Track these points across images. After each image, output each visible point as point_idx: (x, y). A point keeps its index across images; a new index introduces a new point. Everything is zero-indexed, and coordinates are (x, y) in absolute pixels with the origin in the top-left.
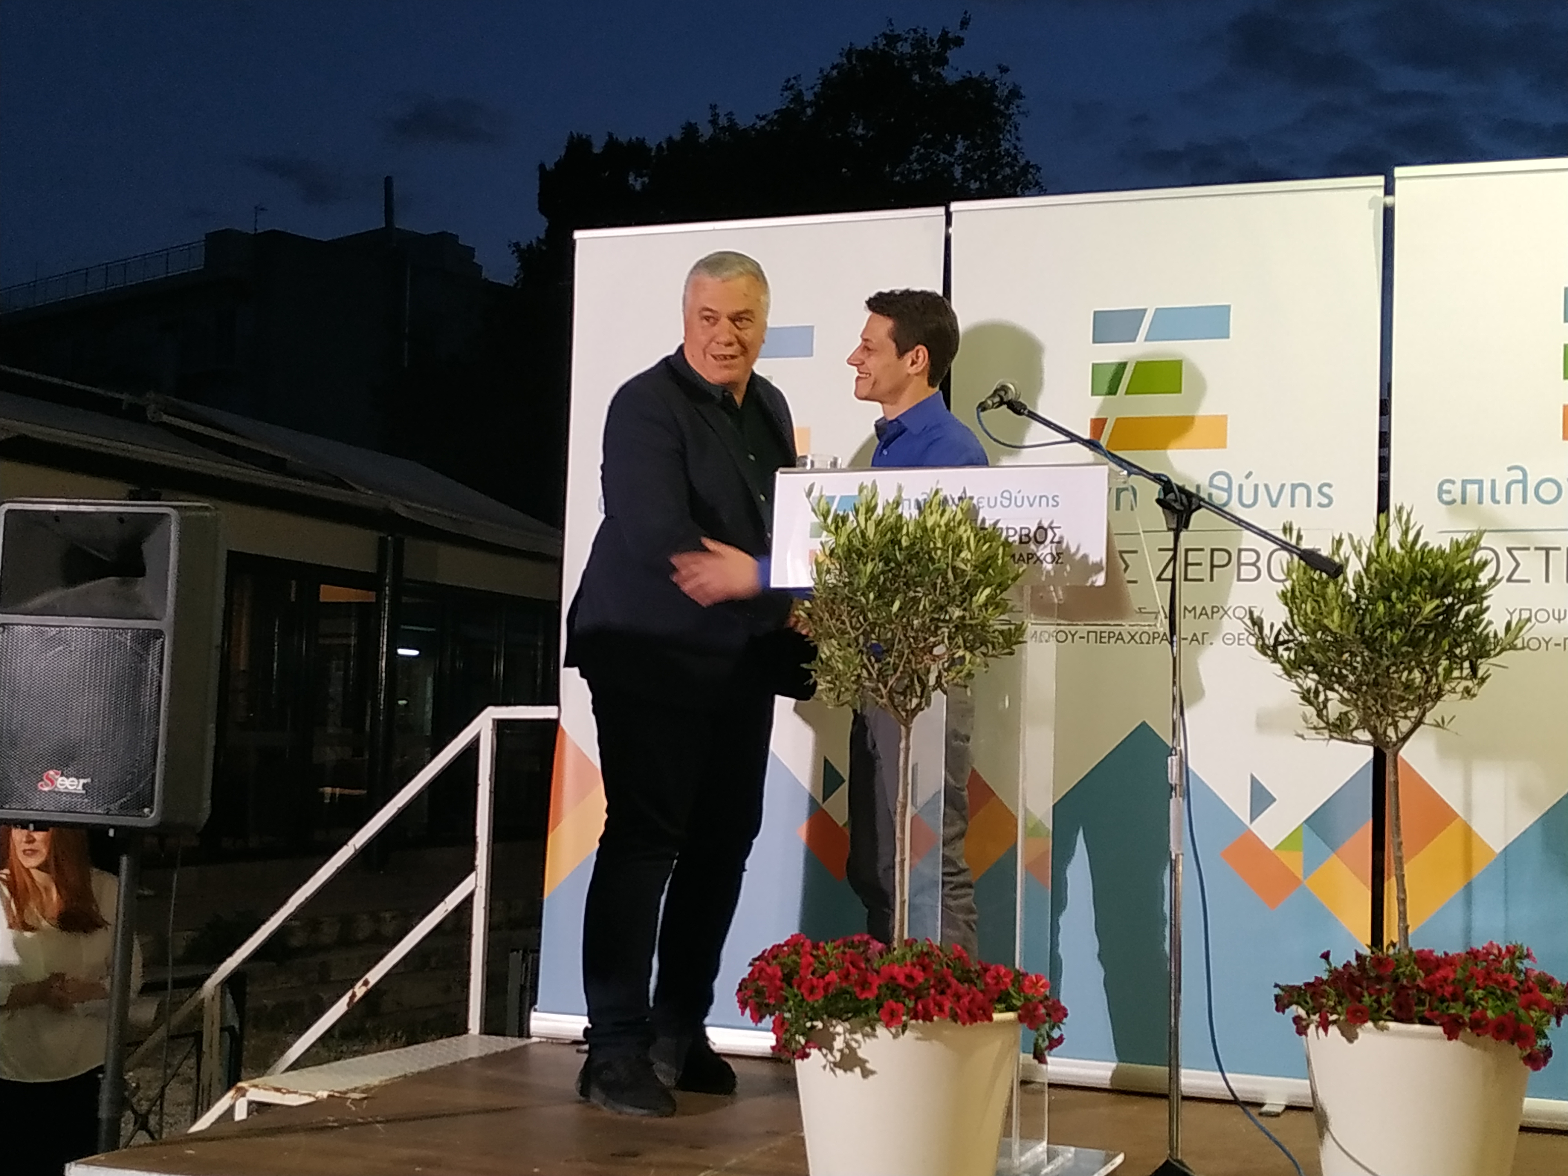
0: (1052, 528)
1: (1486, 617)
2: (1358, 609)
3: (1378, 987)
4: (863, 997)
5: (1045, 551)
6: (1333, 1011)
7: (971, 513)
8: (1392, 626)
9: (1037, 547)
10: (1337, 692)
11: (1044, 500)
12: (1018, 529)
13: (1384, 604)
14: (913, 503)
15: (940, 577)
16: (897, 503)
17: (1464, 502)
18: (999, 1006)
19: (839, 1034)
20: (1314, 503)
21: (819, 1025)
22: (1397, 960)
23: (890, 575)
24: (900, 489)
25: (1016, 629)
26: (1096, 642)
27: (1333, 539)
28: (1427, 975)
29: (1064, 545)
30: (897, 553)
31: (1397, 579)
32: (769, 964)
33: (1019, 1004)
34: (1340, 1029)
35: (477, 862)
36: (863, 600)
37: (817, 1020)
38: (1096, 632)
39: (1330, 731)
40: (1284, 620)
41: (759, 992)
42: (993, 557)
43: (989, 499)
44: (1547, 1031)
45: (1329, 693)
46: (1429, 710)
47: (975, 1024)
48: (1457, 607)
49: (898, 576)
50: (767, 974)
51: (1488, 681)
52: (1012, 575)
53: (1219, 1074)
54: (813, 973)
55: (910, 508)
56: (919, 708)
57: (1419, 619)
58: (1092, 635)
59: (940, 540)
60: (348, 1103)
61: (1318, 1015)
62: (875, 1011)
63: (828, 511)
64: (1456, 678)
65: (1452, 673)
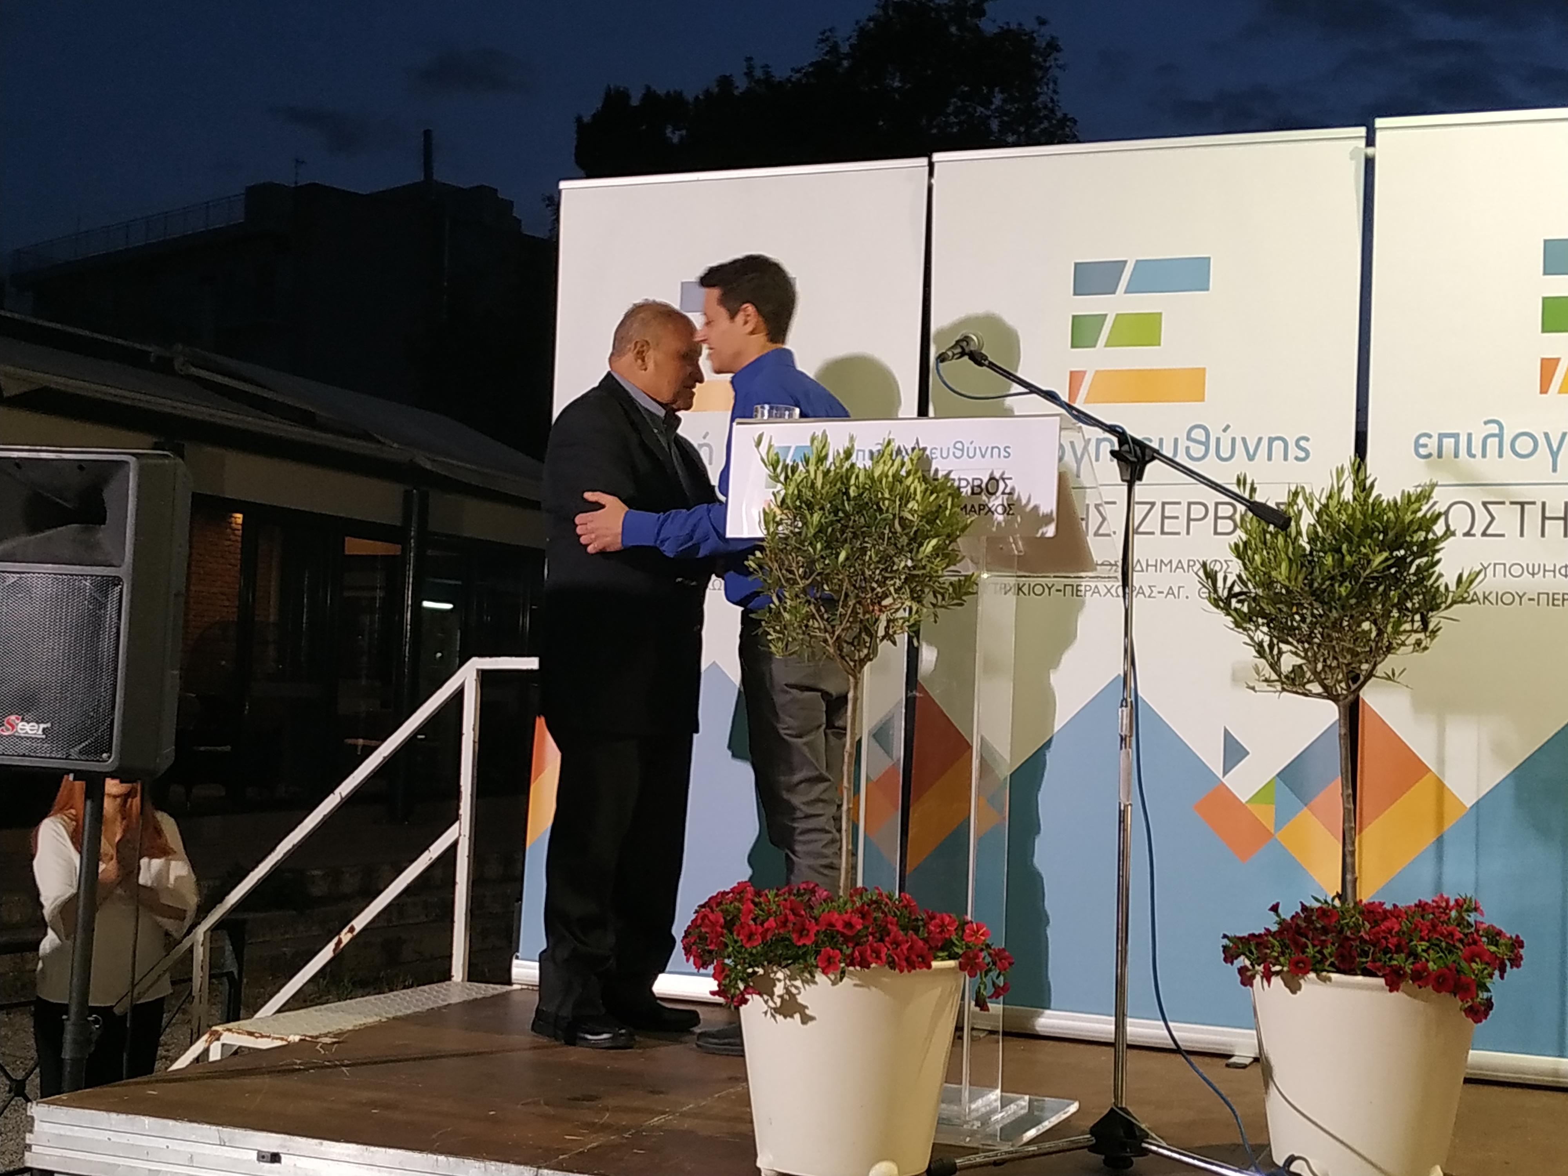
0: (1003, 479)
1: (1437, 569)
2: (1310, 562)
3: (1323, 938)
4: (800, 944)
5: (996, 502)
6: (1277, 962)
7: (922, 464)
8: (1341, 578)
9: (989, 498)
10: (1291, 644)
11: (996, 451)
12: (970, 481)
13: (1333, 557)
14: (866, 453)
15: (887, 527)
16: (848, 454)
17: (1440, 456)
18: (941, 954)
19: (779, 980)
20: (1291, 456)
21: (761, 971)
22: (1342, 912)
23: (839, 525)
24: (852, 439)
25: (965, 581)
26: (1073, 595)
27: (1289, 491)
28: (1372, 927)
29: (1015, 496)
30: (846, 503)
31: (1347, 531)
32: (712, 911)
33: (961, 952)
34: (1283, 979)
35: (461, 812)
36: (811, 550)
37: (758, 966)
38: (1072, 586)
39: (1283, 683)
40: (1238, 573)
41: (702, 938)
42: (941, 508)
43: (941, 449)
44: (1488, 985)
45: (1281, 645)
46: (1380, 663)
47: (913, 971)
48: (1408, 560)
49: (847, 527)
50: (709, 920)
51: (1439, 633)
52: (961, 525)
53: (1162, 1023)
54: (754, 920)
55: (864, 459)
56: (868, 658)
57: (1368, 571)
58: (1068, 588)
59: (887, 491)
60: (318, 1047)
61: (1262, 966)
62: (813, 958)
63: (778, 462)
64: (1405, 631)
65: (1401, 625)
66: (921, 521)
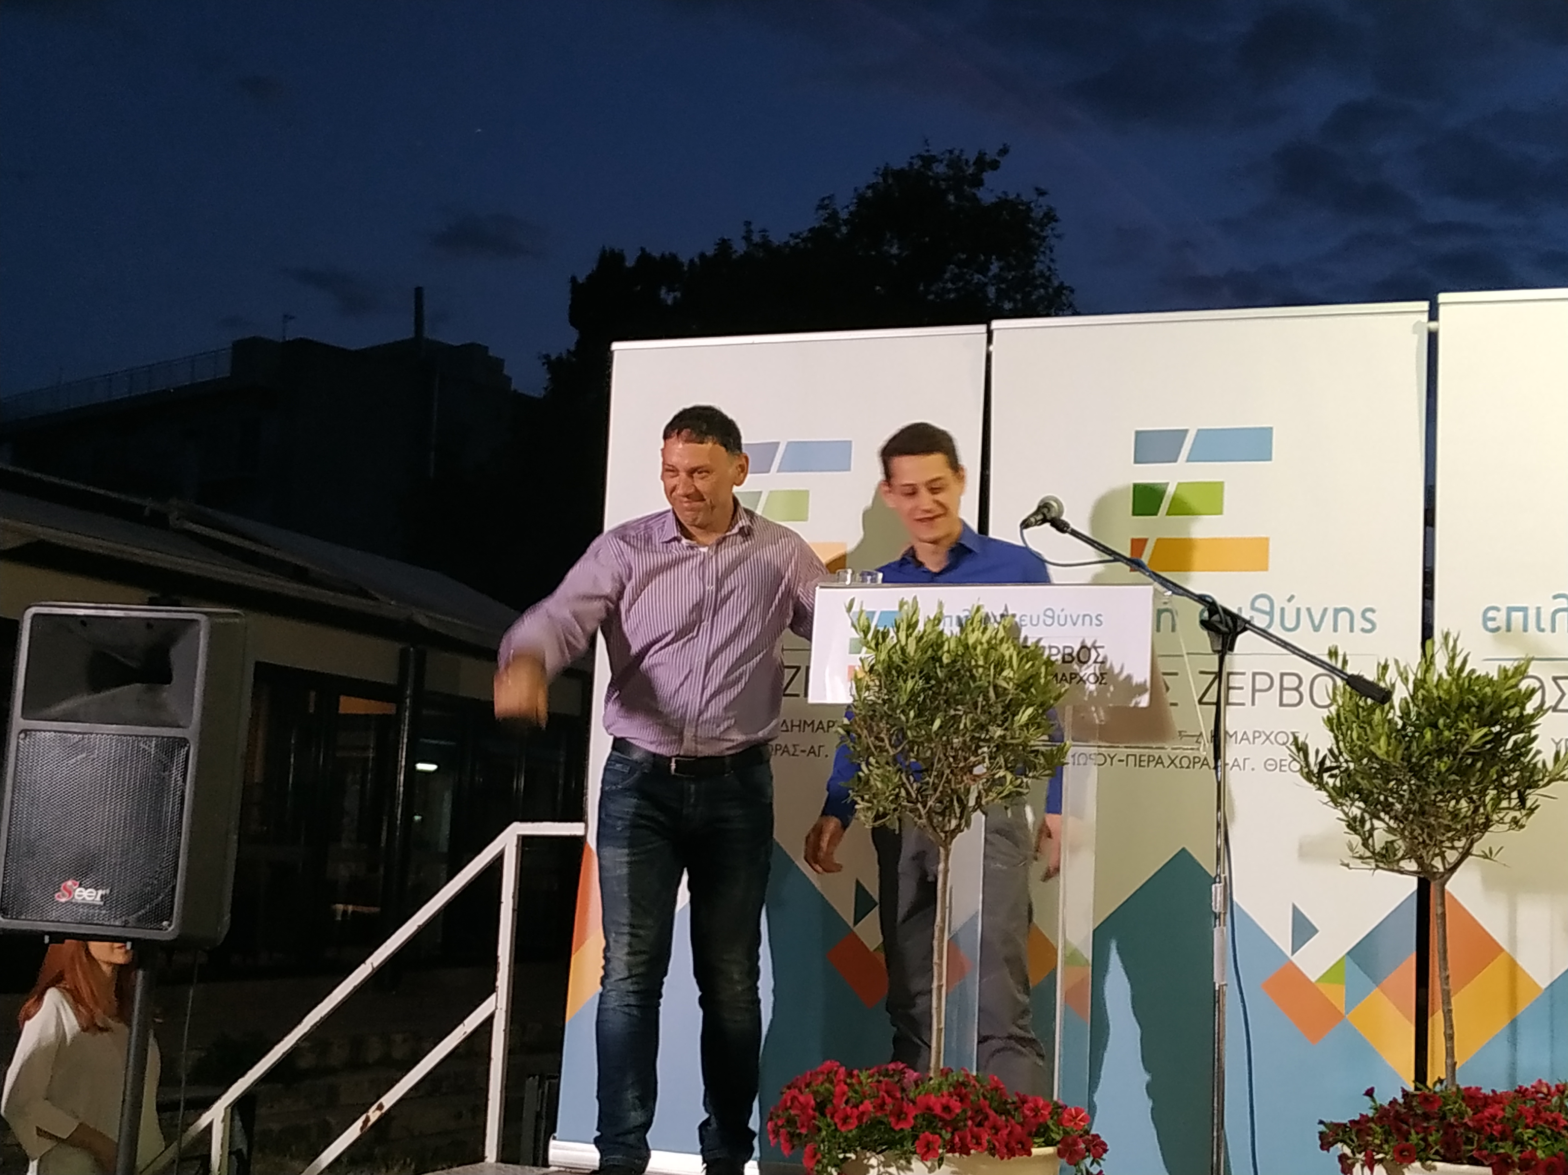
0: (1095, 648)
1: (1535, 746)
2: (1404, 736)
4: (899, 1128)
5: (1088, 671)
6: (1380, 1147)
7: (1013, 631)
8: (1440, 753)
9: (1080, 667)
10: (1383, 820)
11: (1087, 618)
12: (1061, 648)
13: (1432, 731)
14: (955, 620)
15: (981, 696)
16: (938, 620)
17: (1509, 630)
18: (1038, 1140)
19: (873, 1167)
20: (1357, 628)
21: (852, 1156)
22: (1444, 1097)
23: (931, 692)
24: (941, 605)
25: (1058, 750)
26: (1135, 765)
27: (1379, 664)
28: (1474, 1114)
29: (1108, 665)
30: (938, 671)
31: (1444, 706)
32: (801, 1092)
33: (1058, 1138)
34: (1386, 1168)
35: (498, 983)
36: (903, 718)
37: (850, 1152)
38: (1135, 756)
39: (1376, 861)
40: (1329, 747)
41: (791, 1121)
42: (1035, 676)
43: (1031, 617)
45: (1375, 821)
46: (1477, 841)
47: (1013, 1158)
48: (1504, 736)
49: (939, 694)
50: (800, 1102)
51: (1536, 811)
52: (1054, 695)
54: (847, 1102)
55: (951, 625)
56: (958, 829)
57: (1466, 747)
58: (1131, 758)
59: (982, 658)
61: (1363, 1154)
62: (910, 1144)
63: (869, 627)
64: (1504, 809)
65: (1500, 803)
66: (1016, 689)
